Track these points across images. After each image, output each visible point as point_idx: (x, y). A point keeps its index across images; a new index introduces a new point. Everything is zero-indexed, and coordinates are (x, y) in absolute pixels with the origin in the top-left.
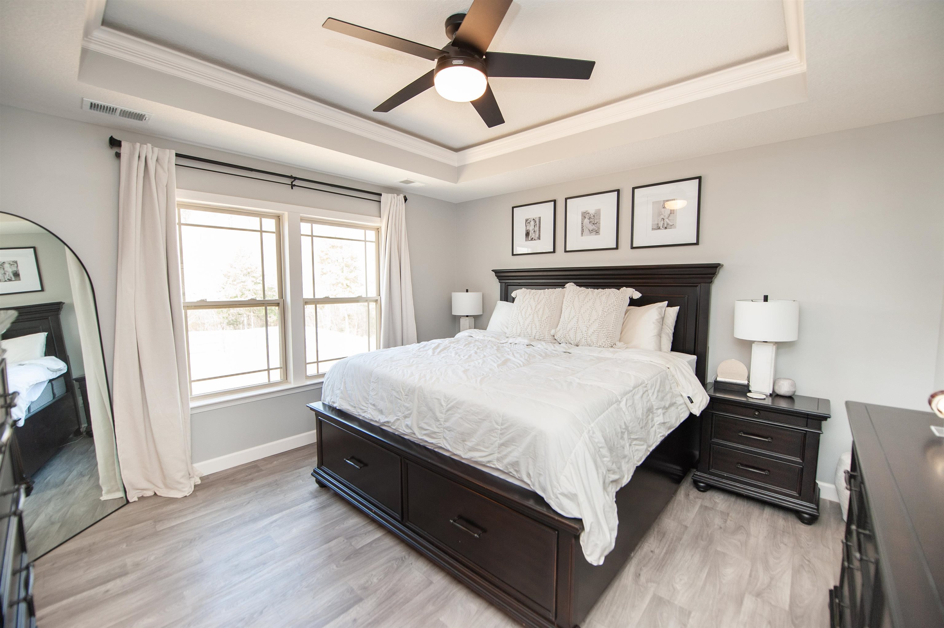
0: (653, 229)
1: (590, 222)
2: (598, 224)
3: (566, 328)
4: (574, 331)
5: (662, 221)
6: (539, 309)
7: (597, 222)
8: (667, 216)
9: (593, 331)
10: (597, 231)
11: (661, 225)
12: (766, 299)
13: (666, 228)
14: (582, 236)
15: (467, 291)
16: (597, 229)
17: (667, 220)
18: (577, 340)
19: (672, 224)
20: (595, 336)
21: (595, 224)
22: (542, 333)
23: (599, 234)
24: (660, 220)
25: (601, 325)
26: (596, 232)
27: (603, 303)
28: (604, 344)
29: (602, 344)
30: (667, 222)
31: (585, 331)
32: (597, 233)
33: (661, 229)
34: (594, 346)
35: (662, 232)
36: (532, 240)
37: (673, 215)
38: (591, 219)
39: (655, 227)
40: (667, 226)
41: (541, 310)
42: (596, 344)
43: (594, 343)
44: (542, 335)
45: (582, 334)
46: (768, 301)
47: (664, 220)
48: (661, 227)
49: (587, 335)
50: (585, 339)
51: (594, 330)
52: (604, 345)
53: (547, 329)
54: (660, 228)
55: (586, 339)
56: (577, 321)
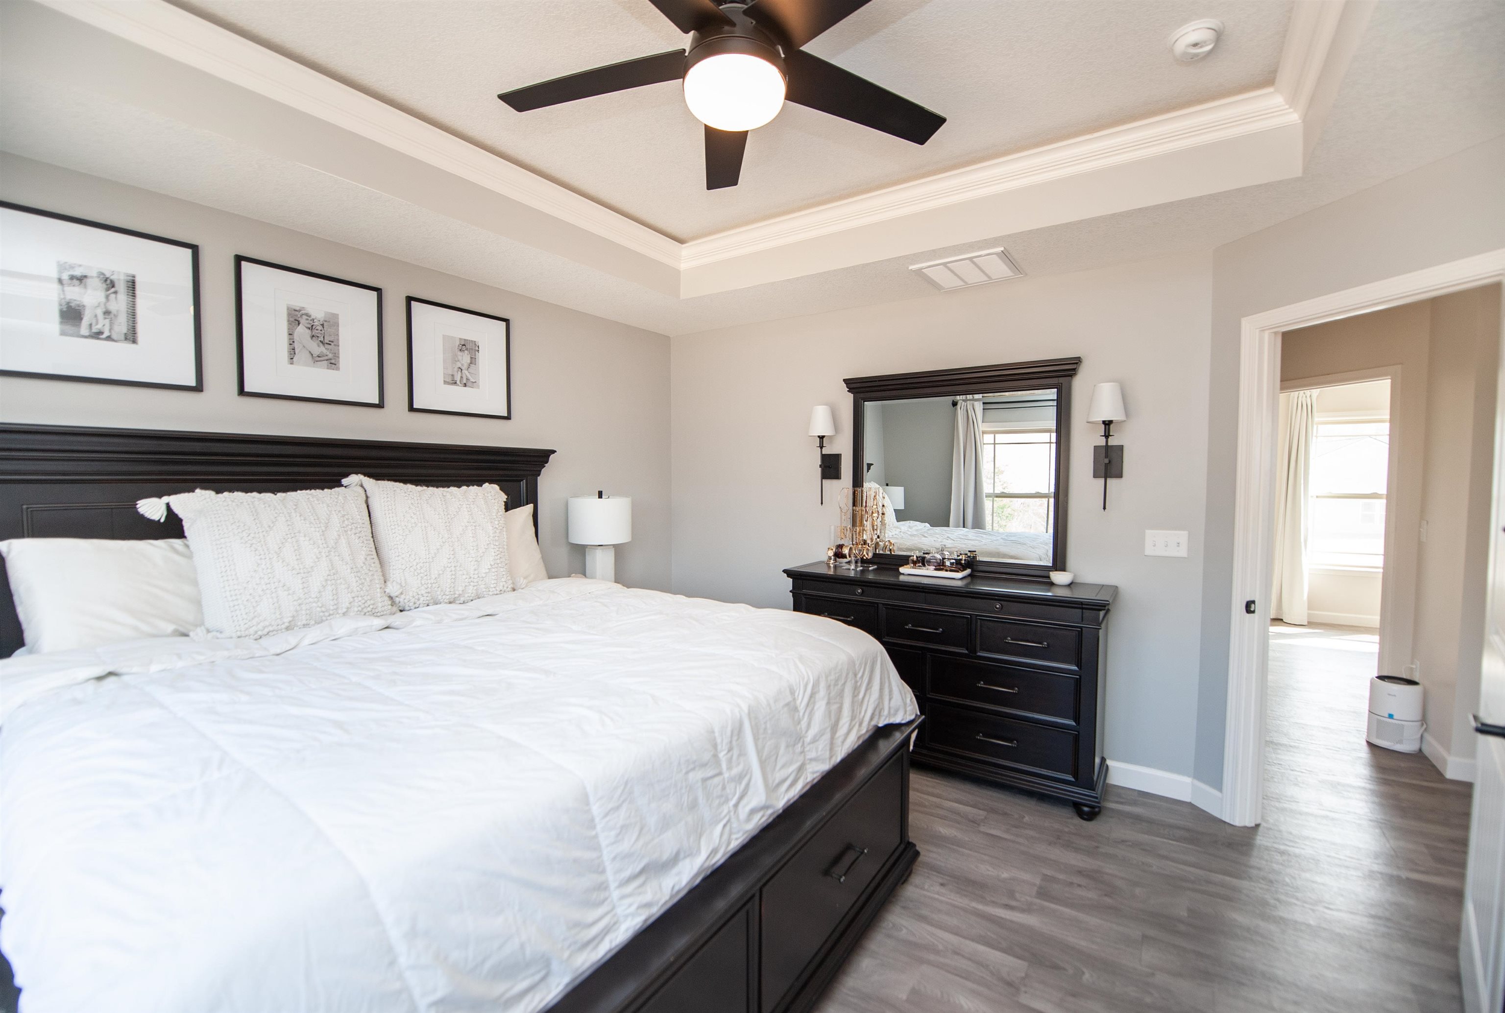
0: (445, 382)
1: (313, 336)
2: (335, 345)
3: (428, 574)
4: (452, 575)
5: (459, 373)
7: (332, 342)
8: (466, 366)
9: (490, 567)
10: (333, 361)
11: (458, 378)
12: (600, 495)
13: (465, 385)
14: (292, 364)
16: (330, 356)
17: (466, 372)
18: (457, 593)
19: (474, 381)
20: (493, 574)
21: (327, 343)
22: (369, 597)
23: (338, 369)
24: (456, 369)
25: (498, 553)
26: (329, 362)
28: (506, 586)
29: (503, 586)
30: (466, 376)
31: (475, 570)
32: (334, 366)
33: (458, 385)
34: (491, 593)
35: (459, 389)
36: (98, 339)
37: (474, 365)
38: (317, 331)
39: (449, 379)
40: (467, 381)
42: (494, 589)
43: (490, 589)
44: (369, 603)
45: (468, 577)
46: (603, 497)
47: (463, 371)
48: (458, 382)
49: (478, 577)
50: (474, 586)
51: (491, 565)
52: (505, 588)
53: (378, 586)
54: (456, 383)
55: (476, 584)
56: (452, 553)
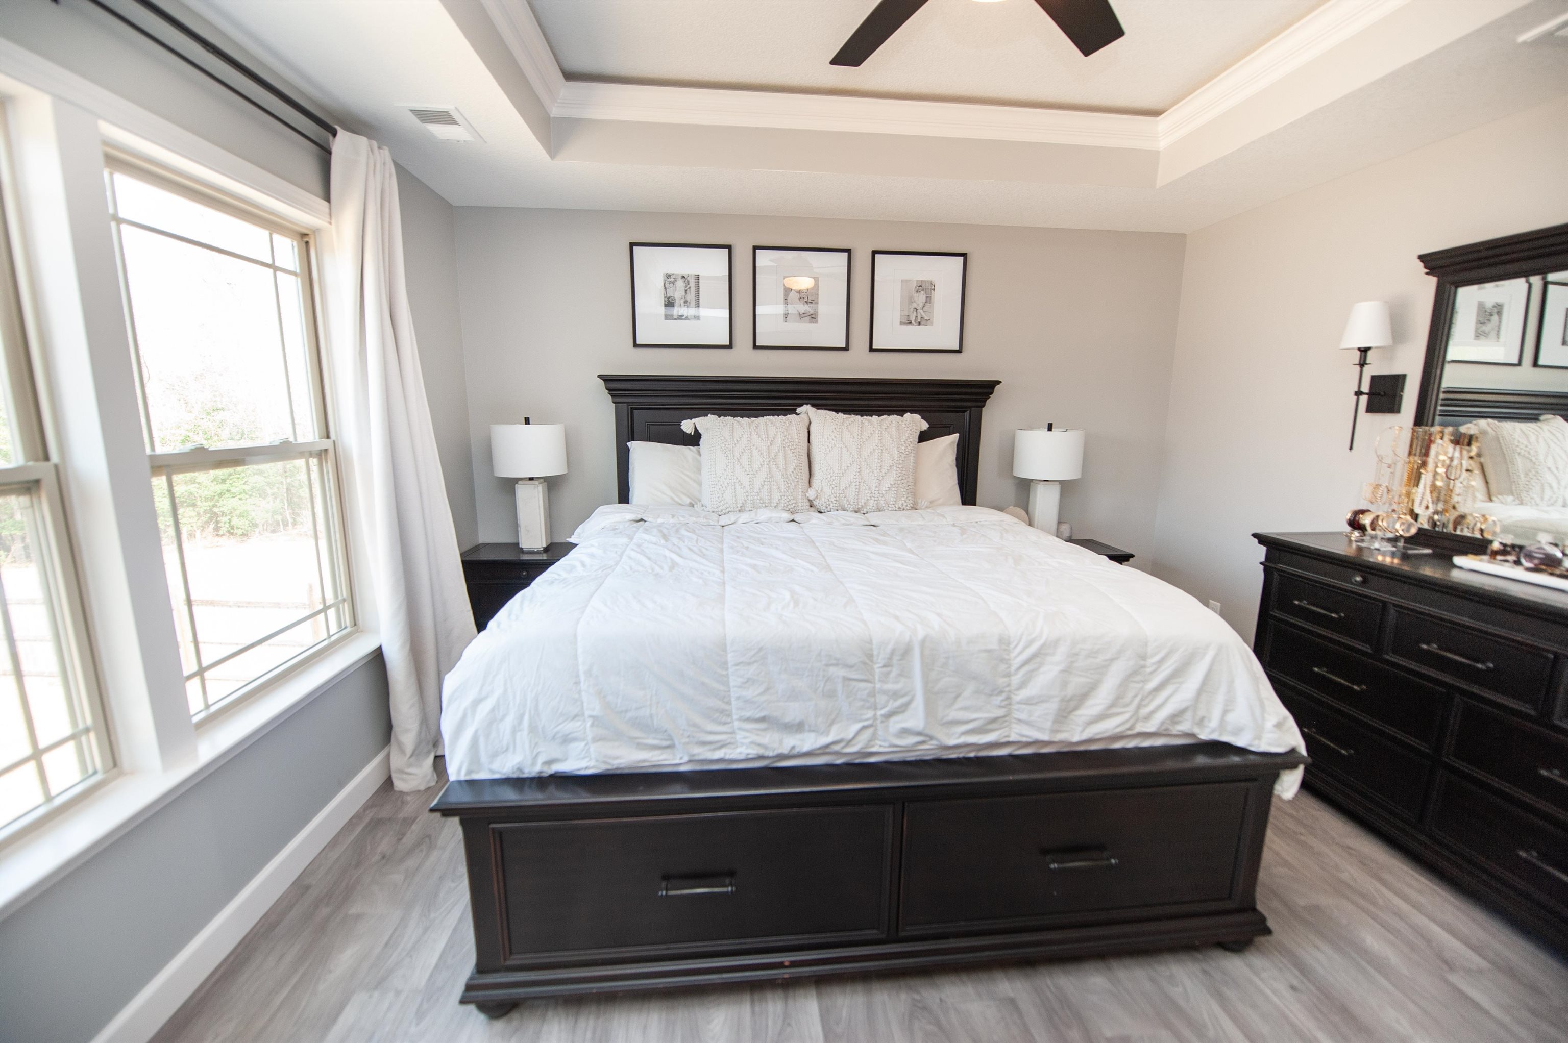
0: (902, 323)
1: (801, 298)
2: (815, 303)
3: (838, 485)
4: (857, 489)
5: (915, 313)
6: (777, 453)
7: (814, 300)
8: (921, 305)
9: (890, 486)
10: (813, 316)
11: (913, 318)
12: (1050, 427)
13: (919, 324)
14: (786, 322)
15: (527, 421)
16: (812, 312)
17: (921, 311)
18: (860, 504)
19: (928, 319)
20: (893, 493)
21: (810, 302)
22: (792, 498)
23: (817, 322)
24: (912, 310)
25: (900, 474)
26: (810, 317)
27: (895, 439)
28: (905, 504)
29: (903, 505)
30: (921, 315)
31: (876, 487)
32: (814, 319)
33: (913, 325)
34: (890, 509)
35: (914, 328)
36: (682, 319)
37: (929, 304)
38: (803, 294)
39: (905, 320)
40: (921, 320)
41: (781, 454)
42: (893, 506)
43: (890, 505)
44: (792, 502)
45: (869, 492)
46: (1053, 430)
47: (918, 311)
48: (913, 322)
49: (879, 493)
50: (875, 501)
51: (891, 484)
52: (904, 507)
53: (800, 490)
54: (911, 322)
55: (876, 499)
56: (859, 470)
